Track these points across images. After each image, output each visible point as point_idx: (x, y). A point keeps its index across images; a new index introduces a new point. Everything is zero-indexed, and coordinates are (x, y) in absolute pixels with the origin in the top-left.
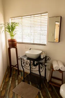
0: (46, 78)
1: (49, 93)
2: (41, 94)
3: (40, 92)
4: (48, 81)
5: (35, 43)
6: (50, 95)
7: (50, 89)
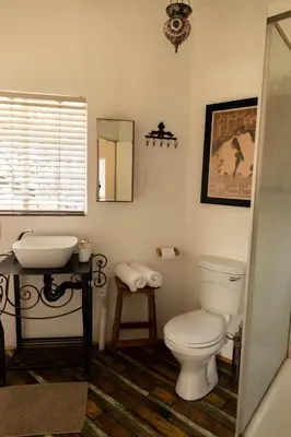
0: (94, 340)
1: (122, 377)
2: (99, 392)
3: (93, 387)
4: (101, 347)
5: (31, 208)
6: (128, 382)
7: (121, 367)
